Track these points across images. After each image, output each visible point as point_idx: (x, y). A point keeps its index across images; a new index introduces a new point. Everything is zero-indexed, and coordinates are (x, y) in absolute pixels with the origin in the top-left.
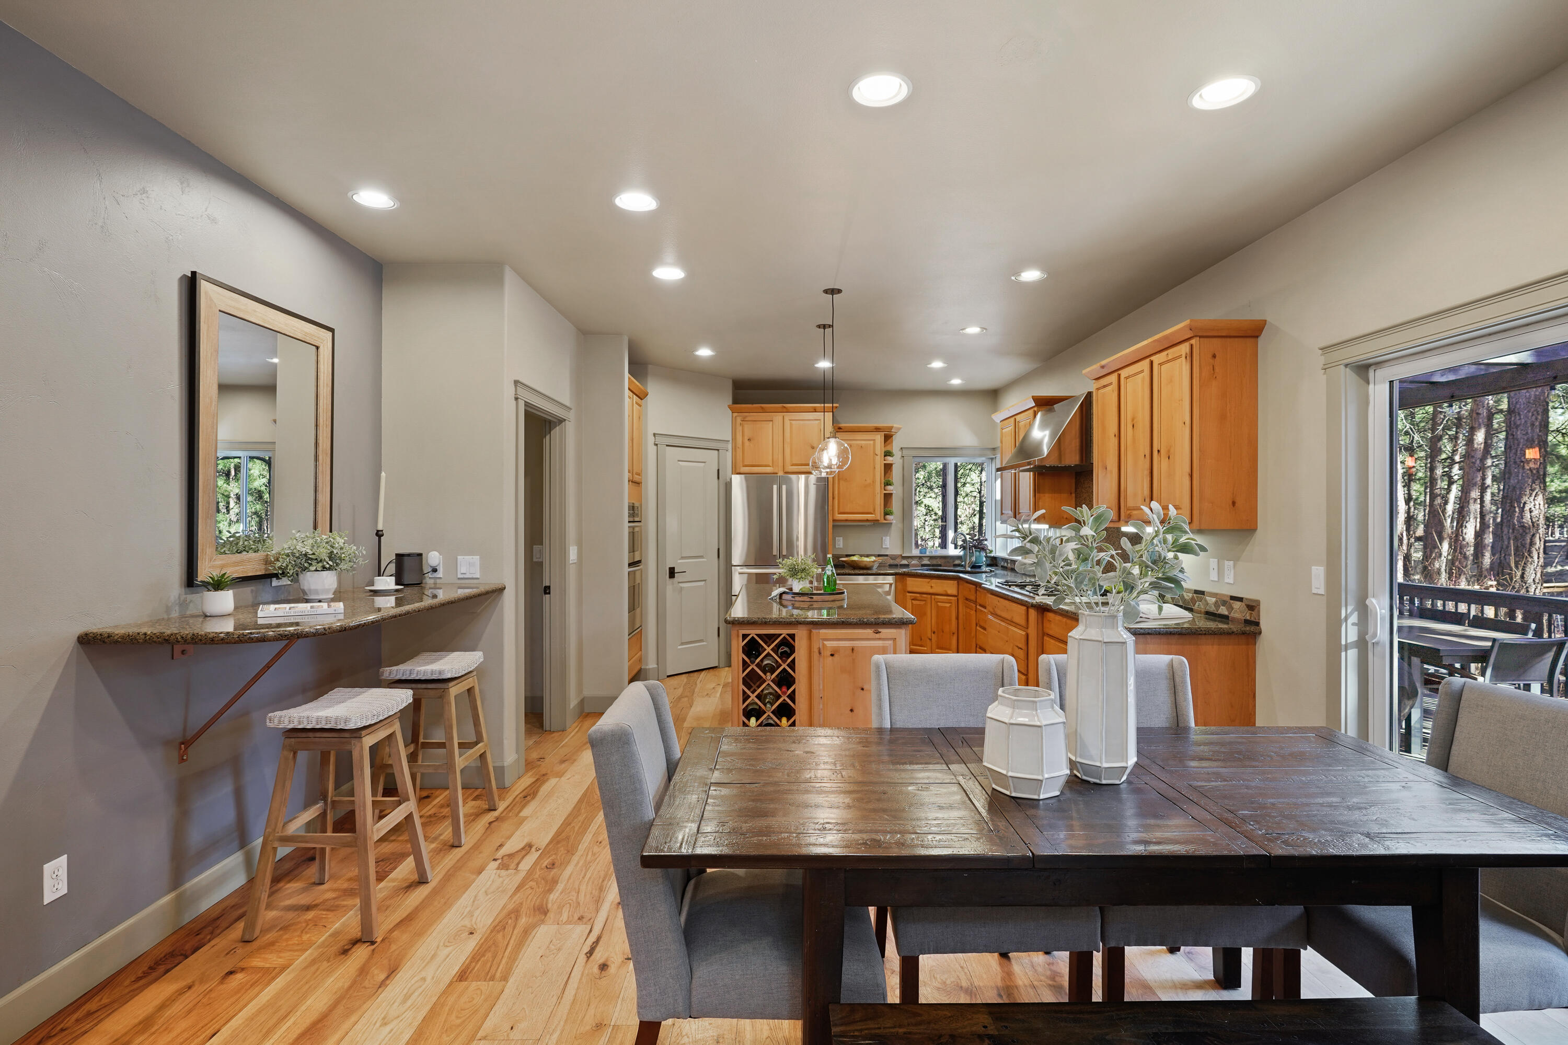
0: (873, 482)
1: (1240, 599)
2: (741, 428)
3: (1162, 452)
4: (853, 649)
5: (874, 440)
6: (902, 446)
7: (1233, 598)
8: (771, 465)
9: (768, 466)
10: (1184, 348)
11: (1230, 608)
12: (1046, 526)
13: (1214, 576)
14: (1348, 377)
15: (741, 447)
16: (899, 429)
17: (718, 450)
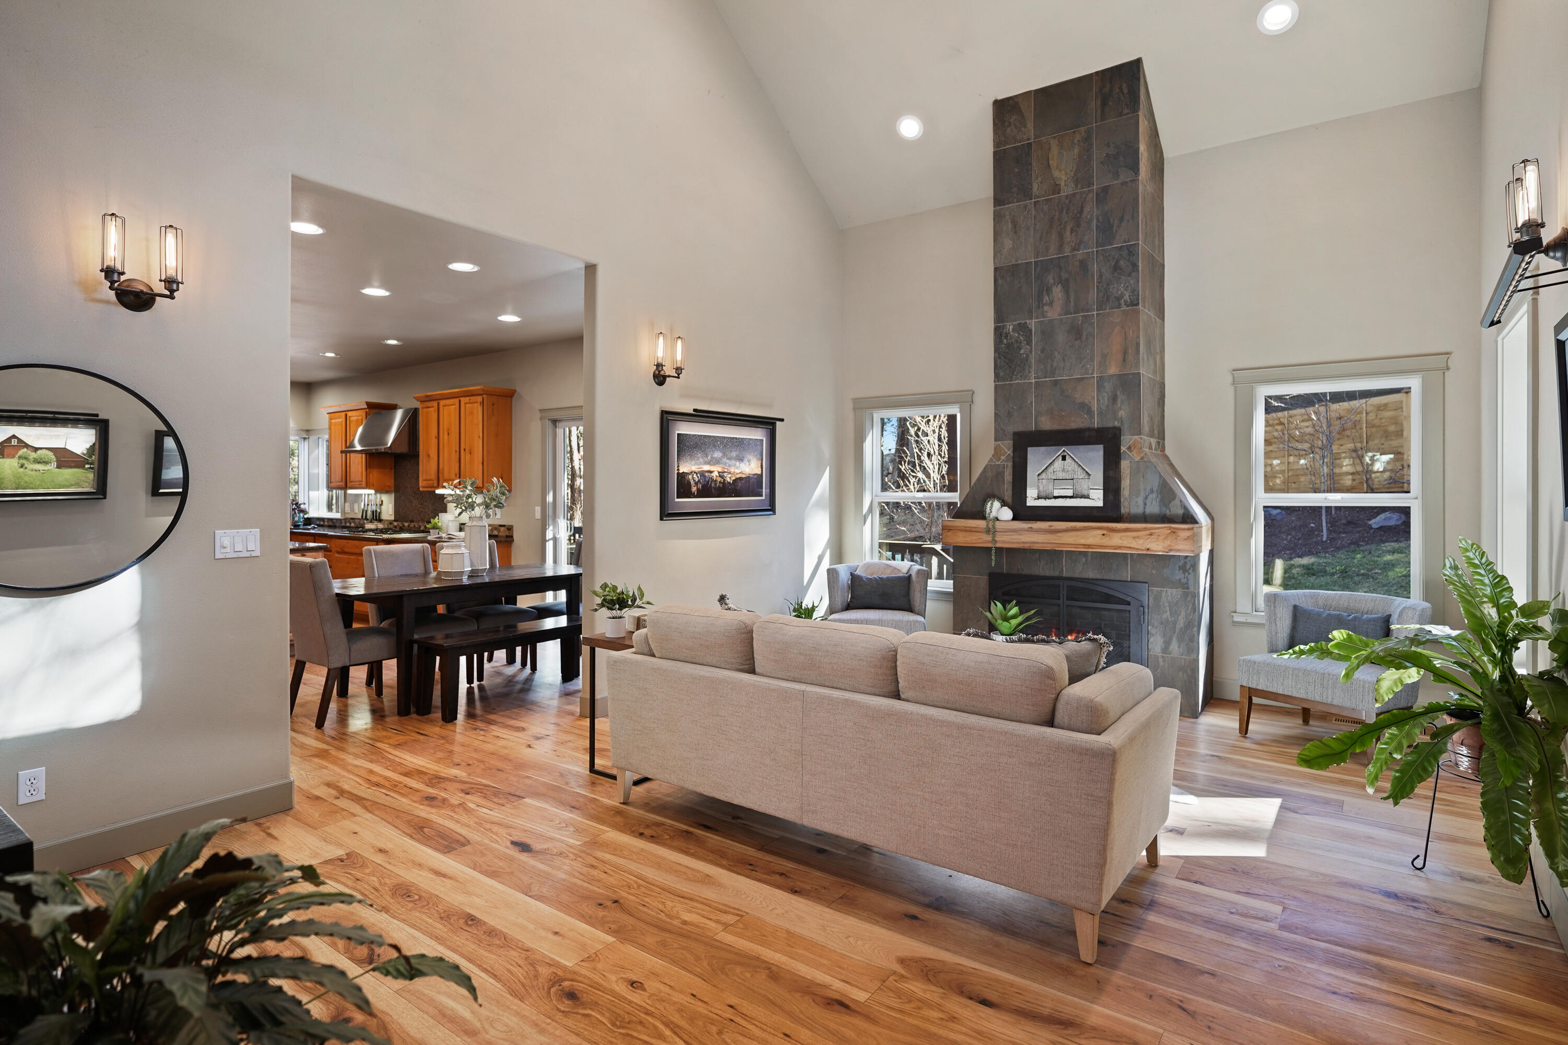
1: (504, 526)
3: (467, 450)
7: (500, 526)
10: (479, 399)
11: (499, 531)
14: (549, 425)
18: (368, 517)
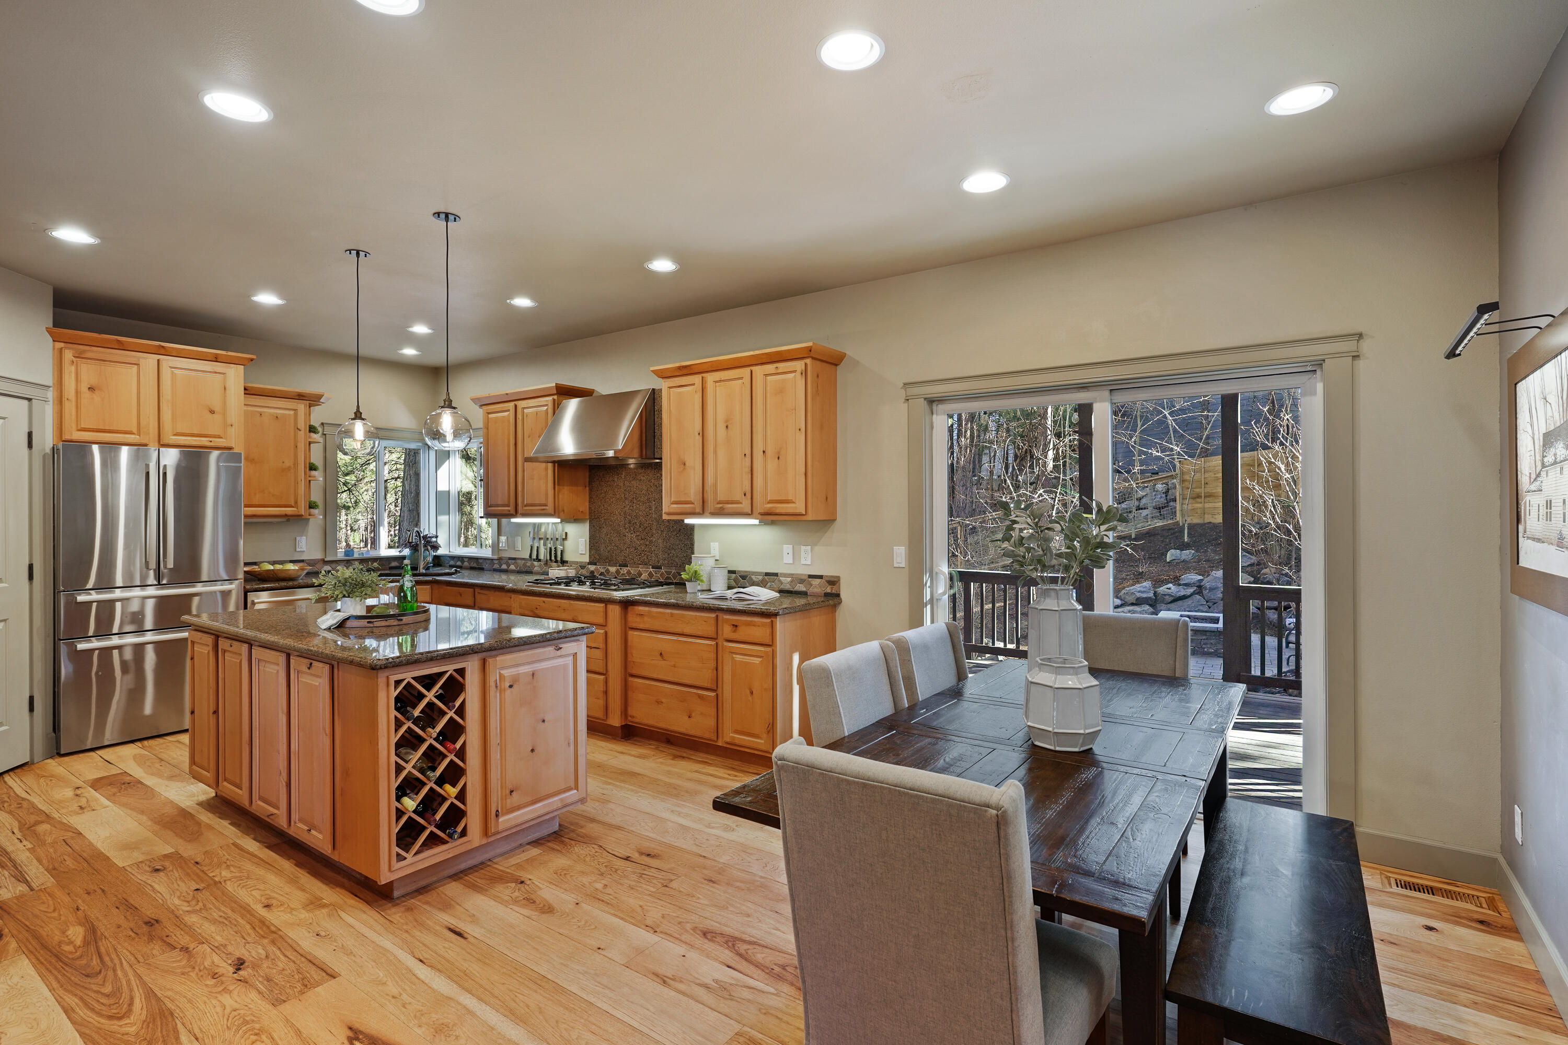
0: (294, 464)
1: (821, 577)
2: (73, 368)
3: (769, 453)
4: (533, 674)
5: (295, 410)
6: (324, 422)
7: (810, 576)
8: (135, 431)
9: (131, 433)
10: (799, 365)
11: (809, 585)
12: (558, 520)
13: (788, 559)
14: (926, 408)
15: (73, 399)
16: (328, 399)
17: (30, 400)
18: (542, 557)
